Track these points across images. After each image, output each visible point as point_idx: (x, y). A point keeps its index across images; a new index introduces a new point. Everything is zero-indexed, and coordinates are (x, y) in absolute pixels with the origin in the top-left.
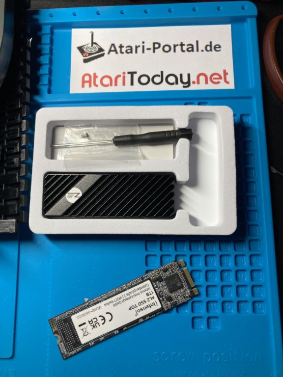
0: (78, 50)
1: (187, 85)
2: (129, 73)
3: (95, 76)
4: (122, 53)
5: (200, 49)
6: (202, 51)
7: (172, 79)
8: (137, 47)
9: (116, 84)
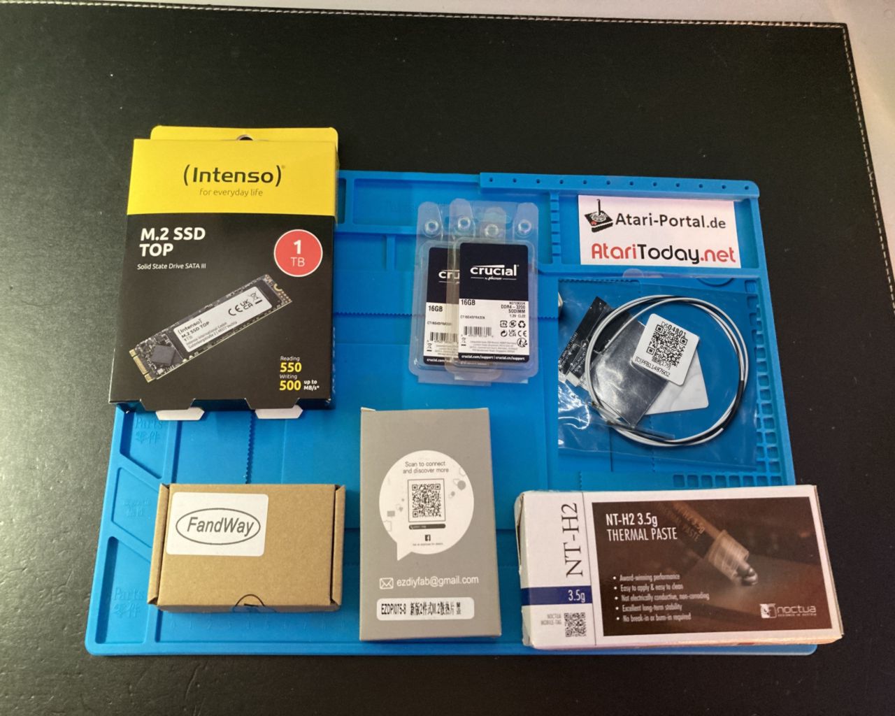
0: (585, 218)
1: (695, 261)
2: (639, 245)
3: (606, 248)
4: (630, 224)
5: (706, 225)
6: (708, 227)
7: (681, 255)
8: (644, 219)
9: (627, 257)
